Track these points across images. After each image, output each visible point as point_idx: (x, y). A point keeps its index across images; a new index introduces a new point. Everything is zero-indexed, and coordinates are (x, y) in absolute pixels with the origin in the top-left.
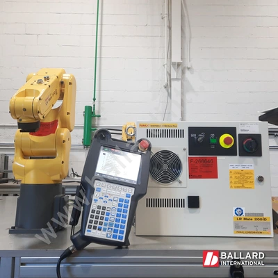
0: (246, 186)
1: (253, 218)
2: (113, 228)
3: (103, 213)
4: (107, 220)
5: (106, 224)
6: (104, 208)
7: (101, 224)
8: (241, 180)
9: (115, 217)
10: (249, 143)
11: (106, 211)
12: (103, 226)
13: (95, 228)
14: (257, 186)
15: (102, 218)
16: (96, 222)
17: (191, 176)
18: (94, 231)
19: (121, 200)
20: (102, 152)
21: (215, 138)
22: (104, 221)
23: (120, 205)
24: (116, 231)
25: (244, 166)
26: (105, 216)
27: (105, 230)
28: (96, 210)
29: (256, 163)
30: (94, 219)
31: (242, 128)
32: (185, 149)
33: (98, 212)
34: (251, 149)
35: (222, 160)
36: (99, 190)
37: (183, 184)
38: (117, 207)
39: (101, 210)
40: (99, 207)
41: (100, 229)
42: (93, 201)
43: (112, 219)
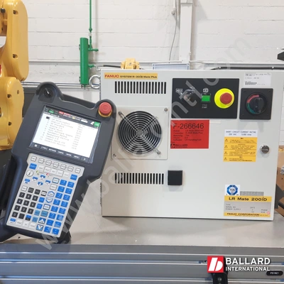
0: (244, 158)
1: (250, 197)
2: (47, 218)
3: (35, 198)
4: (40, 207)
5: (37, 213)
6: (37, 192)
7: (31, 211)
8: (239, 150)
9: (52, 204)
10: (255, 102)
11: (39, 196)
12: (33, 215)
13: (22, 216)
14: (260, 158)
15: (33, 205)
16: (24, 210)
17: (174, 146)
18: (20, 220)
19: (63, 182)
20: (44, 115)
21: (208, 94)
22: (35, 209)
23: (60, 189)
24: (50, 223)
25: (245, 133)
26: (37, 202)
27: (35, 220)
28: (27, 193)
29: (261, 129)
30: (22, 205)
31: (248, 80)
32: (166, 110)
33: (29, 196)
34: (257, 110)
35: (215, 125)
36: (33, 167)
37: (163, 156)
38: (56, 192)
39: (33, 194)
40: (31, 190)
41: (28, 219)
42: (23, 182)
43: (47, 207)
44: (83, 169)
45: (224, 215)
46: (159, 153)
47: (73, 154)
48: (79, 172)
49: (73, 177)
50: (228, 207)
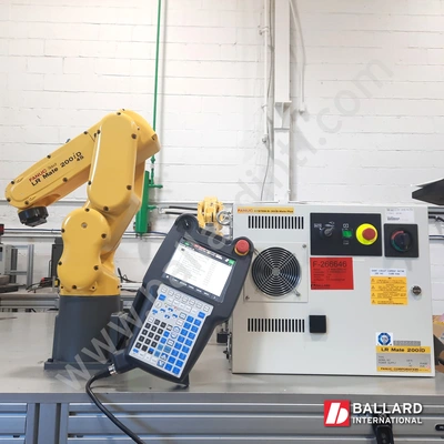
0: (394, 300)
1: (406, 348)
2: (170, 355)
3: (160, 331)
4: (164, 341)
5: (160, 347)
6: (164, 325)
7: (154, 345)
8: (388, 292)
9: (176, 341)
10: (400, 238)
11: (165, 330)
12: (156, 349)
13: (145, 349)
14: (411, 301)
15: (157, 338)
16: (148, 342)
17: (315, 286)
18: (143, 352)
19: (190, 319)
20: (180, 246)
21: (349, 229)
22: (159, 343)
23: (186, 326)
24: (172, 360)
25: (392, 272)
26: (162, 336)
27: (157, 354)
28: (153, 324)
29: (410, 269)
30: (146, 337)
31: (390, 216)
32: (305, 246)
33: (154, 329)
34: (403, 247)
35: (359, 263)
36: (162, 298)
38: (182, 328)
39: (159, 327)
40: (157, 322)
41: (151, 352)
42: (151, 312)
43: (171, 342)
44: (212, 307)
45: (378, 370)
46: (298, 295)
47: (203, 291)
48: (208, 310)
49: (201, 315)
50: (381, 360)
